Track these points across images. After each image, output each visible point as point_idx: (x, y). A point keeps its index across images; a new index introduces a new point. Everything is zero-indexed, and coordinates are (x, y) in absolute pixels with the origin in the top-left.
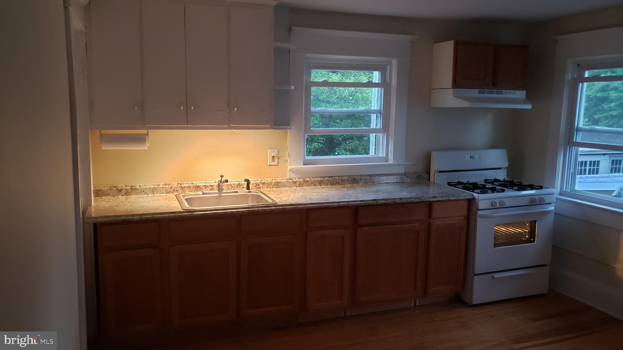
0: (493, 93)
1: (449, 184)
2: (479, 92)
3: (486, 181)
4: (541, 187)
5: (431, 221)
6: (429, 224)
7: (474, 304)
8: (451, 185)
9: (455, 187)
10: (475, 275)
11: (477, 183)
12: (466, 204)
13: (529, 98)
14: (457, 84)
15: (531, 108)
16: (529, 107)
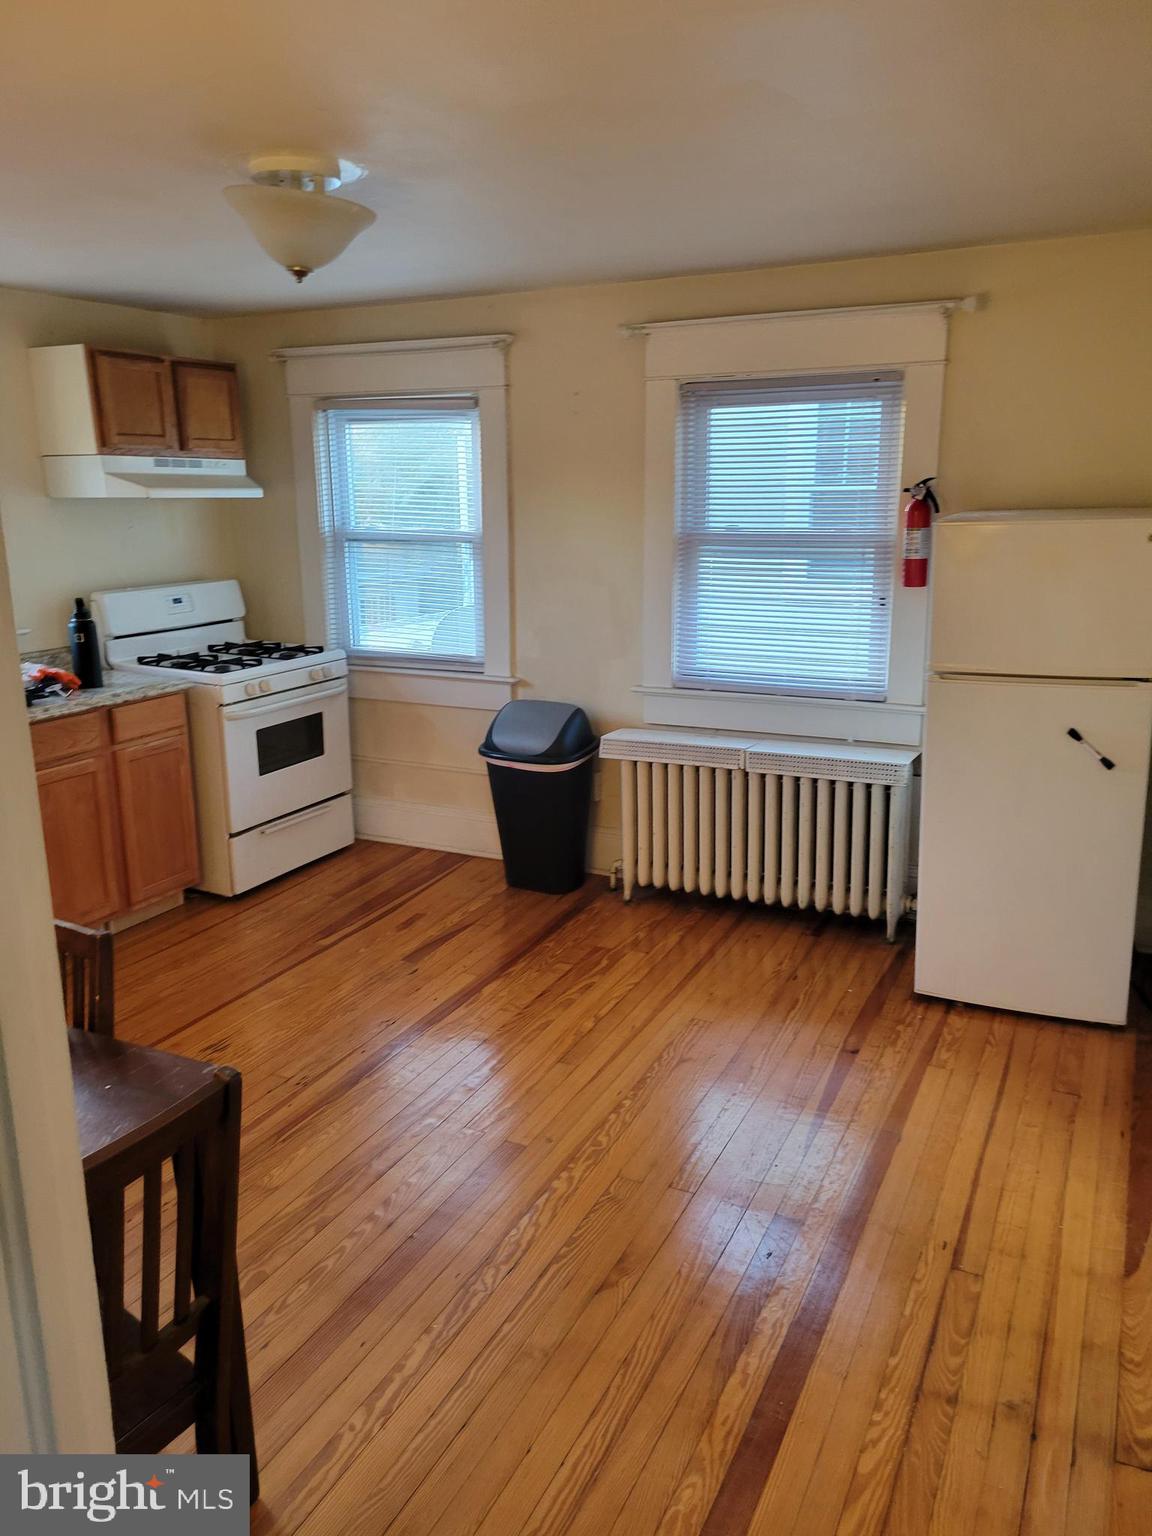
0: (183, 465)
1: (141, 660)
2: (158, 464)
3: (211, 648)
4: (321, 649)
5: (117, 747)
6: (114, 754)
7: (239, 893)
8: (147, 663)
9: (157, 665)
10: (232, 836)
11: (197, 653)
12: (180, 701)
13: (254, 476)
14: (105, 444)
15: (261, 496)
16: (258, 493)
